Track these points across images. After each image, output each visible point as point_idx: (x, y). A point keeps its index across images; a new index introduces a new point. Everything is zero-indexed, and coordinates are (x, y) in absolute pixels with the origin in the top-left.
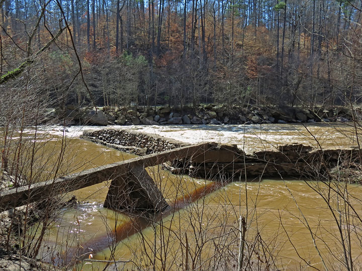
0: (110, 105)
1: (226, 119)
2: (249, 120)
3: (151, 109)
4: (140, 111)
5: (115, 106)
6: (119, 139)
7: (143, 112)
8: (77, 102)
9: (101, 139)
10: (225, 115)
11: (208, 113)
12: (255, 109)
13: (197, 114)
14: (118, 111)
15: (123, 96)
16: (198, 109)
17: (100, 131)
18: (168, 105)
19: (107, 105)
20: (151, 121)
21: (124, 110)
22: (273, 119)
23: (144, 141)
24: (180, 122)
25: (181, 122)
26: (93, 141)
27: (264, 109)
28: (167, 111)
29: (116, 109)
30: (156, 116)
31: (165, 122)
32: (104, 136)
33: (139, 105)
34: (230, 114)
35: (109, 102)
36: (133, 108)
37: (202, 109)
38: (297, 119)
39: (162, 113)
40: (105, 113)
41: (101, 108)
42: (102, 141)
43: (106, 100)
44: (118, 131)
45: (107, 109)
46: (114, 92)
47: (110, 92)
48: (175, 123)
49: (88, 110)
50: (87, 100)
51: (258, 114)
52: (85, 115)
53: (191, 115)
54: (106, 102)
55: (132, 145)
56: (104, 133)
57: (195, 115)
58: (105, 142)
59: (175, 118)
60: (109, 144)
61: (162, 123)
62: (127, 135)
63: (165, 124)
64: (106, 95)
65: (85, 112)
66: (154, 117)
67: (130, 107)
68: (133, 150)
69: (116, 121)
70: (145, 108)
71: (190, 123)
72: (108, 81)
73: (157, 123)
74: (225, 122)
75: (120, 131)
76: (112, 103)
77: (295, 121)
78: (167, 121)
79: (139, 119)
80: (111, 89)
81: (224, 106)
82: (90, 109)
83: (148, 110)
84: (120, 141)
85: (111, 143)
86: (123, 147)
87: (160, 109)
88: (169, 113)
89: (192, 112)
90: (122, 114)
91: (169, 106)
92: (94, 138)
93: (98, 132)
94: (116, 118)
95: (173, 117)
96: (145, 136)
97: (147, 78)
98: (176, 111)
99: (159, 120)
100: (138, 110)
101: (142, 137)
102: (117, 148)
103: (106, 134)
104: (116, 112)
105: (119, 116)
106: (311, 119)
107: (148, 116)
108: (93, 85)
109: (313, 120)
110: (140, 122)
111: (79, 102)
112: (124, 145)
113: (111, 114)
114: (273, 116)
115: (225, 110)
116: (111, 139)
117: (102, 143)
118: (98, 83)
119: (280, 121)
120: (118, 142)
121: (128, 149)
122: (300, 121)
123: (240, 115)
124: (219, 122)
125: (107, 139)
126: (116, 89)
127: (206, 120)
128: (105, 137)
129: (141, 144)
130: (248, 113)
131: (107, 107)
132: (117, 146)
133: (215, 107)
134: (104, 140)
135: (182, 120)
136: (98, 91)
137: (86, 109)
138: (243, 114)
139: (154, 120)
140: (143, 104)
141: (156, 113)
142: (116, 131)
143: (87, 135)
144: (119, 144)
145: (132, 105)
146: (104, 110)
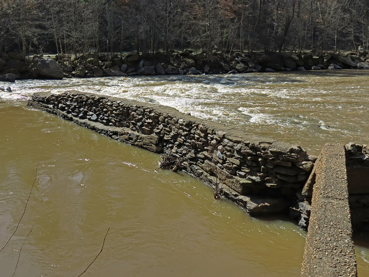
0: (64, 52)
1: (207, 69)
2: (233, 69)
3: (116, 56)
4: (103, 59)
5: (70, 53)
6: (95, 112)
7: (106, 61)
8: (22, 49)
9: (63, 109)
10: (205, 63)
11: (185, 61)
12: (238, 55)
13: (172, 62)
14: (76, 59)
15: (80, 40)
16: (173, 56)
17: (59, 96)
18: (136, 51)
19: (60, 53)
20: (117, 72)
21: (83, 58)
22: (260, 67)
23: (151, 121)
24: (152, 72)
25: (154, 73)
26: (50, 112)
27: (248, 55)
28: (136, 59)
29: (73, 57)
30: (123, 66)
31: (135, 73)
32: (67, 105)
33: (102, 51)
34: (210, 61)
35: (63, 48)
36: (93, 56)
37: (177, 55)
38: (285, 66)
39: (131, 62)
40: (59, 62)
41: (53, 56)
42: (65, 113)
43: (59, 45)
44: (93, 99)
45: (61, 58)
46: (69, 35)
47: (63, 36)
48: (146, 73)
49: (37, 59)
50: (33, 45)
51: (242, 61)
52: (33, 66)
53: (165, 63)
54: (59, 48)
55: (121, 125)
56: (67, 100)
57: (170, 63)
58: (70, 115)
59: (146, 67)
60: (78, 119)
61: (130, 74)
62: (111, 106)
63: (134, 76)
64: (58, 39)
65: (33, 61)
66: (120, 67)
67: (90, 54)
68: (127, 137)
69: (73, 72)
70: (109, 55)
71: (164, 73)
72: (60, 21)
73: (124, 74)
74: (206, 71)
75: (97, 97)
76: (67, 50)
77: (283, 69)
78: (136, 71)
79: (103, 69)
80: (64, 30)
81: (204, 52)
82: (39, 57)
83: (113, 58)
84: (98, 115)
85: (81, 118)
86: (106, 128)
87: (128, 57)
88: (138, 61)
89: (166, 59)
90: (81, 63)
91: (138, 53)
92: (51, 106)
93: (57, 97)
94: (74, 69)
95: (143, 66)
96: (150, 112)
97: (108, 17)
98: (147, 58)
99: (127, 70)
100: (100, 58)
101: (143, 113)
102: (93, 129)
103: (71, 101)
104: (73, 61)
105: (76, 66)
106: (301, 67)
107: (113, 65)
108: (40, 27)
109: (302, 68)
110: (104, 73)
111: (24, 48)
112: (107, 124)
113: (66, 63)
114: (260, 63)
115: (206, 57)
116: (80, 112)
117: (65, 117)
118: (46, 24)
119: (268, 69)
120: (94, 117)
121: (116, 133)
122: (289, 69)
123: (222, 63)
124: (198, 71)
125: (73, 110)
126: (70, 32)
127: (183, 69)
128: (69, 106)
129: (142, 125)
130: (231, 60)
131: (60, 54)
132: (93, 124)
133: (193, 53)
134: (69, 112)
135: (155, 69)
136: (47, 34)
137: (34, 58)
138: (225, 62)
139: (120, 71)
140: (106, 51)
141: (122, 62)
142: (88, 98)
143: (39, 101)
144: (96, 121)
145: (92, 51)
146: (57, 58)
